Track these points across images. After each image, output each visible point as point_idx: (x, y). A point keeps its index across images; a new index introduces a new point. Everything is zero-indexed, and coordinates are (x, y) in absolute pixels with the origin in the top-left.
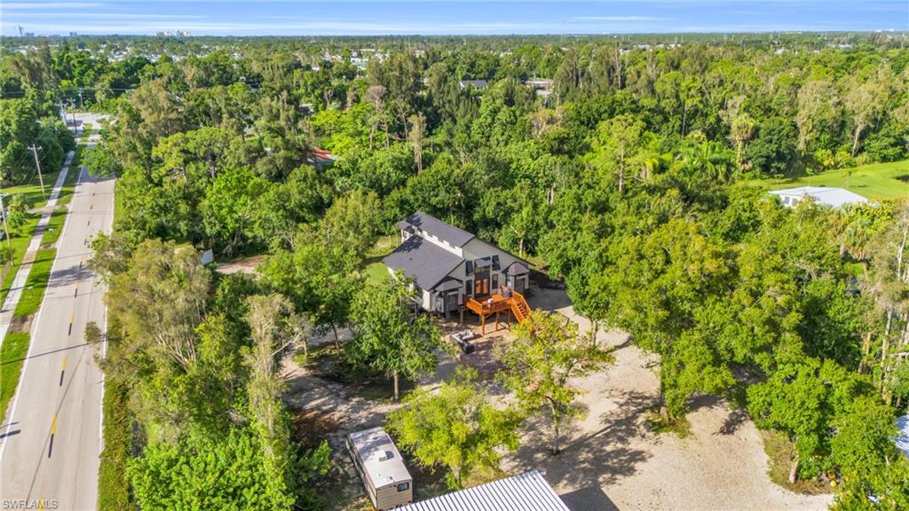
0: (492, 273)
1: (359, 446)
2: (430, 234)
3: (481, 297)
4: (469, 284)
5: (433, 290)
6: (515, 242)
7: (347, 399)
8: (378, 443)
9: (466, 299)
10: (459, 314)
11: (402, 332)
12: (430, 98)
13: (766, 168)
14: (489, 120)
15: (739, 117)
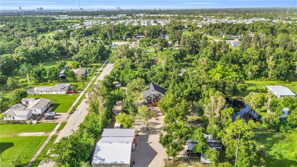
0: (159, 97)
3: (157, 101)
4: (154, 99)
5: (145, 98)
13: (278, 77)
15: (271, 62)
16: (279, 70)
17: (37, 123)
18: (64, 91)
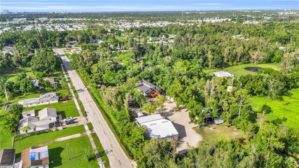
0: (155, 90)
1: (137, 112)
2: (145, 83)
3: (153, 94)
4: (151, 91)
5: (145, 93)
6: (159, 84)
7: (133, 108)
8: (139, 112)
9: (151, 94)
10: (149, 96)
11: (141, 98)
12: (143, 47)
13: (216, 66)
14: (157, 55)
15: (210, 56)
16: (216, 61)
17: (63, 129)
18: (57, 100)
